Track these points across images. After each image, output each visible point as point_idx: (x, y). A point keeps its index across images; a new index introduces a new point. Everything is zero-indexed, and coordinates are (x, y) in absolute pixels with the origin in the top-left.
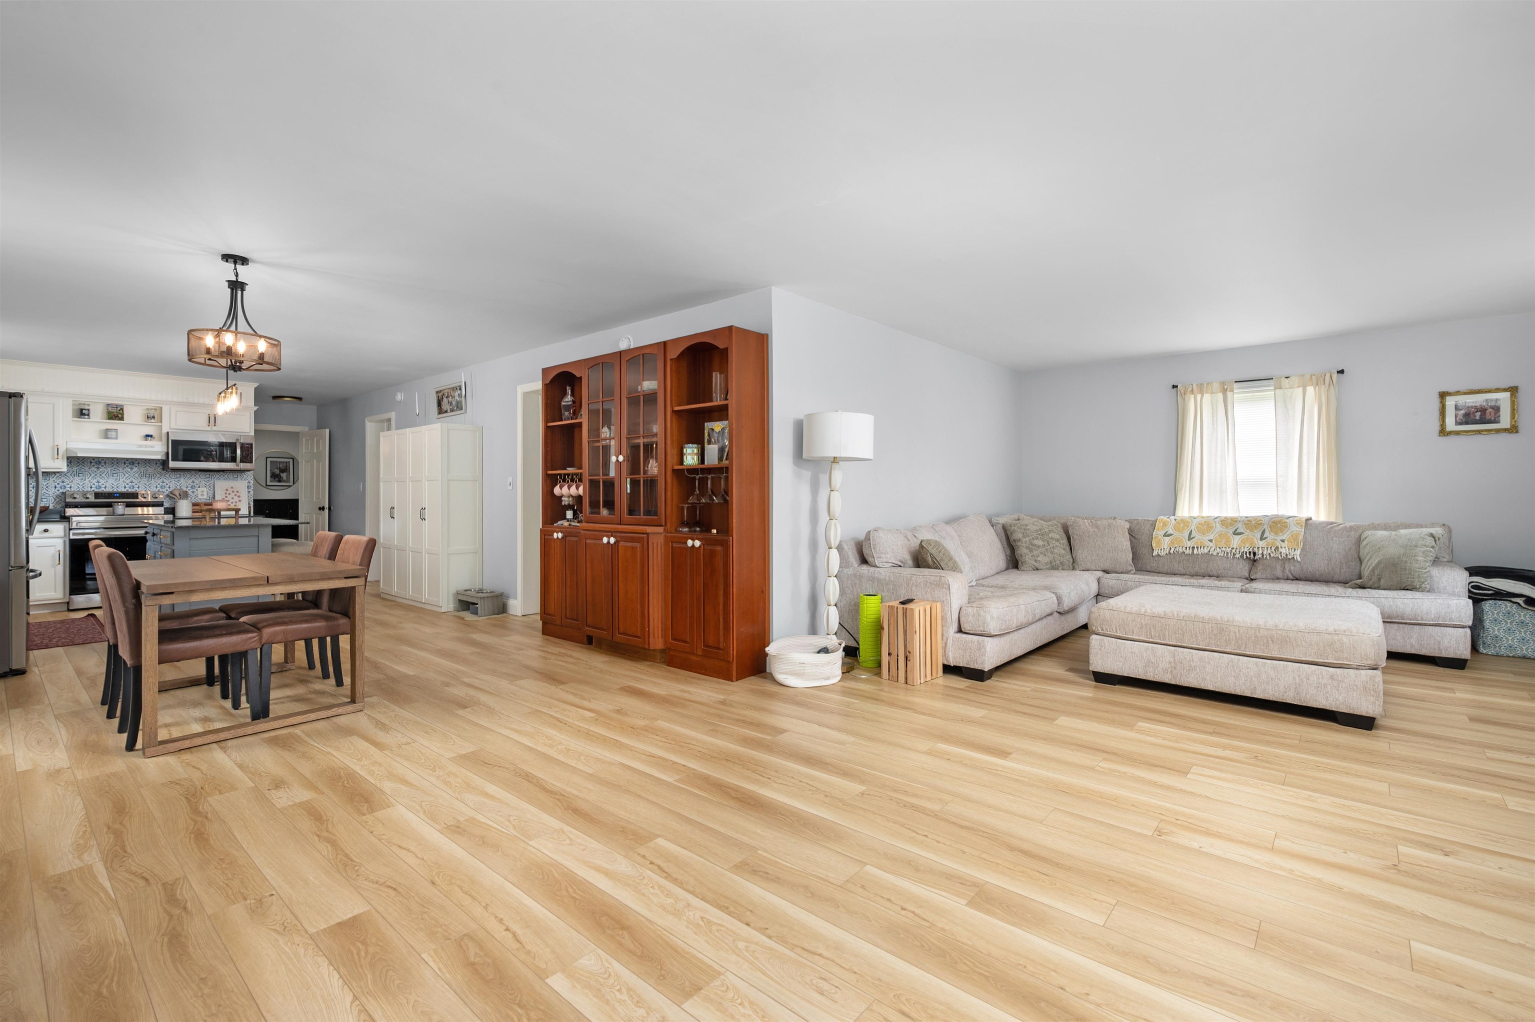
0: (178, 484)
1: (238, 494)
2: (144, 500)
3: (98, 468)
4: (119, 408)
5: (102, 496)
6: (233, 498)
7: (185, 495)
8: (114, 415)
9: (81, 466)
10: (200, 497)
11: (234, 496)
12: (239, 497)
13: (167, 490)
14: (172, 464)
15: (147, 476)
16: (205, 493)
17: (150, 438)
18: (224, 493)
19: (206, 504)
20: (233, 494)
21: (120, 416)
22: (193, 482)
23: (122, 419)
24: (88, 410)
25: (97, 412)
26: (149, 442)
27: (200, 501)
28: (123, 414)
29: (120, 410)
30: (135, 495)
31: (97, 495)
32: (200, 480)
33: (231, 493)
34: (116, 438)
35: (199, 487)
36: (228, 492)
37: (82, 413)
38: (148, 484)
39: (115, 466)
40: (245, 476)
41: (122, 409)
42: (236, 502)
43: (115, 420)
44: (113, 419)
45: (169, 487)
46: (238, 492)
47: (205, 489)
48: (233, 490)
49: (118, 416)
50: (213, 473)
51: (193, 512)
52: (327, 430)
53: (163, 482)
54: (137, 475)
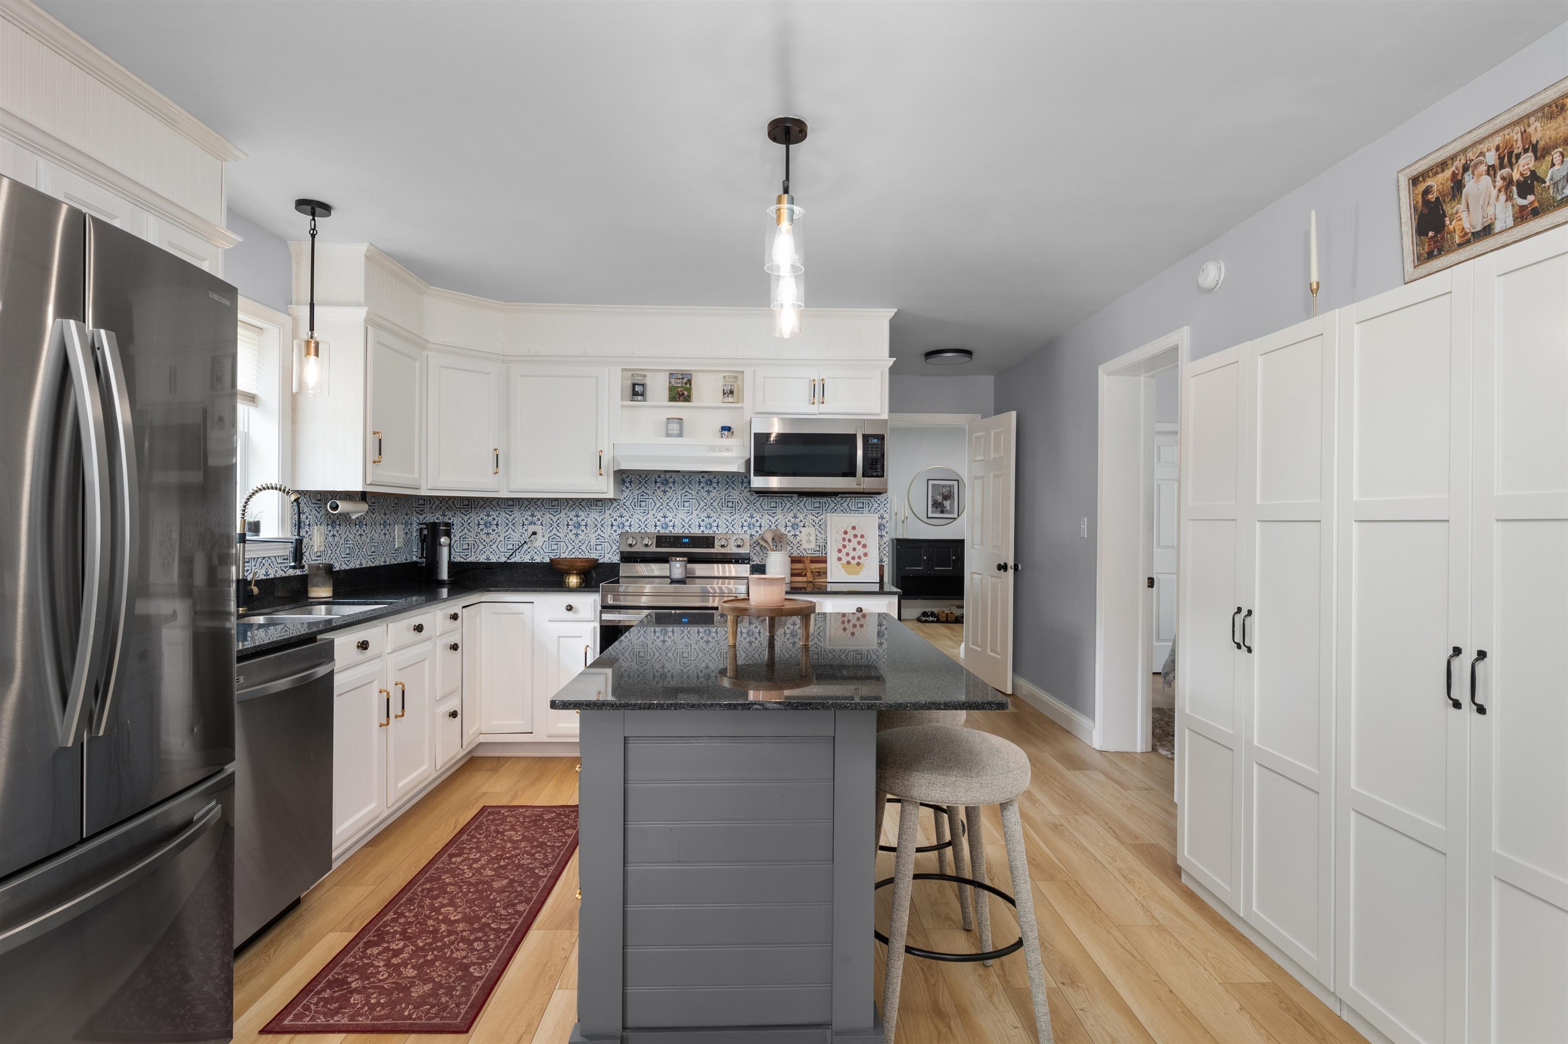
0: (773, 520)
1: (863, 541)
2: (723, 551)
3: (665, 492)
4: (686, 380)
5: (666, 542)
6: (854, 549)
7: (779, 541)
8: (678, 393)
9: (643, 489)
10: (805, 545)
11: (856, 546)
12: (864, 546)
13: (757, 532)
14: (758, 482)
15: (730, 504)
16: (813, 538)
17: (726, 433)
18: (840, 539)
19: (814, 561)
20: (854, 541)
21: (686, 393)
22: (795, 517)
23: (688, 399)
24: (643, 385)
25: (658, 387)
26: (727, 441)
27: (805, 554)
28: (689, 390)
29: (686, 384)
30: (708, 541)
31: (661, 540)
32: (805, 514)
33: (852, 538)
34: (680, 435)
35: (804, 526)
36: (847, 537)
37: (637, 391)
38: (730, 520)
39: (687, 488)
40: (876, 505)
41: (689, 381)
42: (859, 557)
43: (679, 401)
44: (676, 401)
45: (760, 526)
46: (862, 536)
47: (812, 530)
48: (855, 532)
49: (683, 394)
50: (824, 500)
51: (792, 575)
52: (1014, 414)
53: (752, 517)
54: (715, 504)
